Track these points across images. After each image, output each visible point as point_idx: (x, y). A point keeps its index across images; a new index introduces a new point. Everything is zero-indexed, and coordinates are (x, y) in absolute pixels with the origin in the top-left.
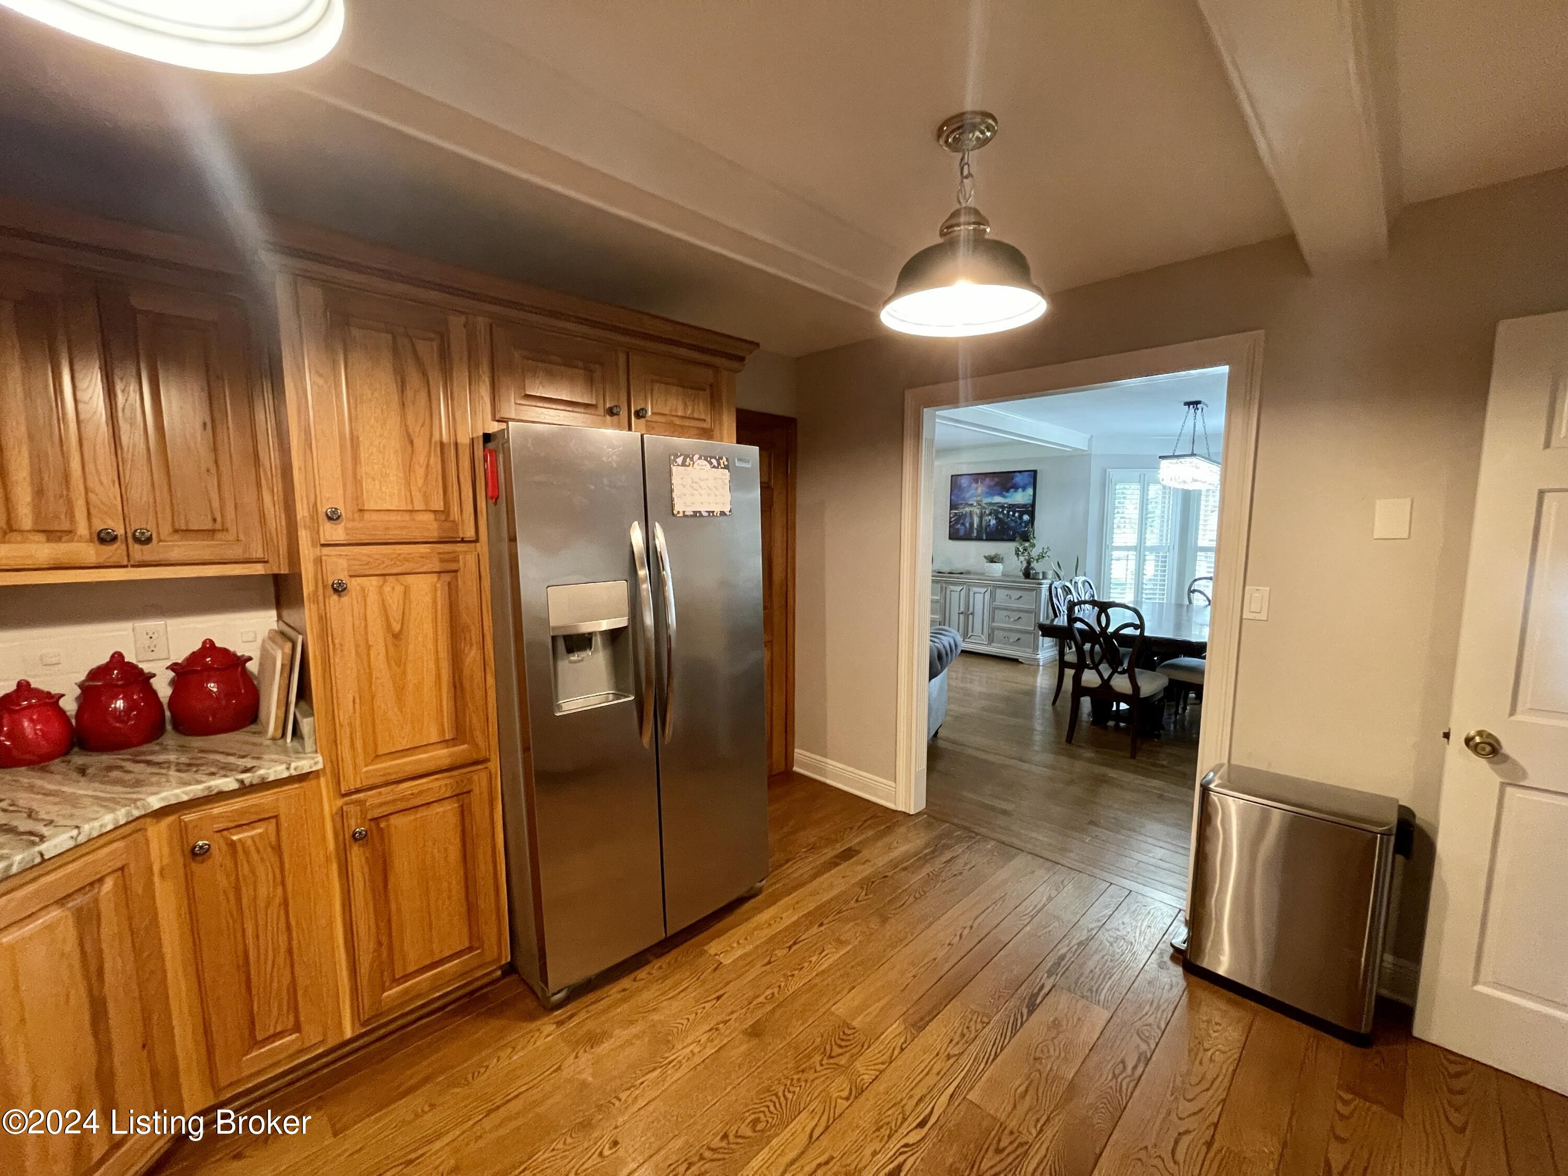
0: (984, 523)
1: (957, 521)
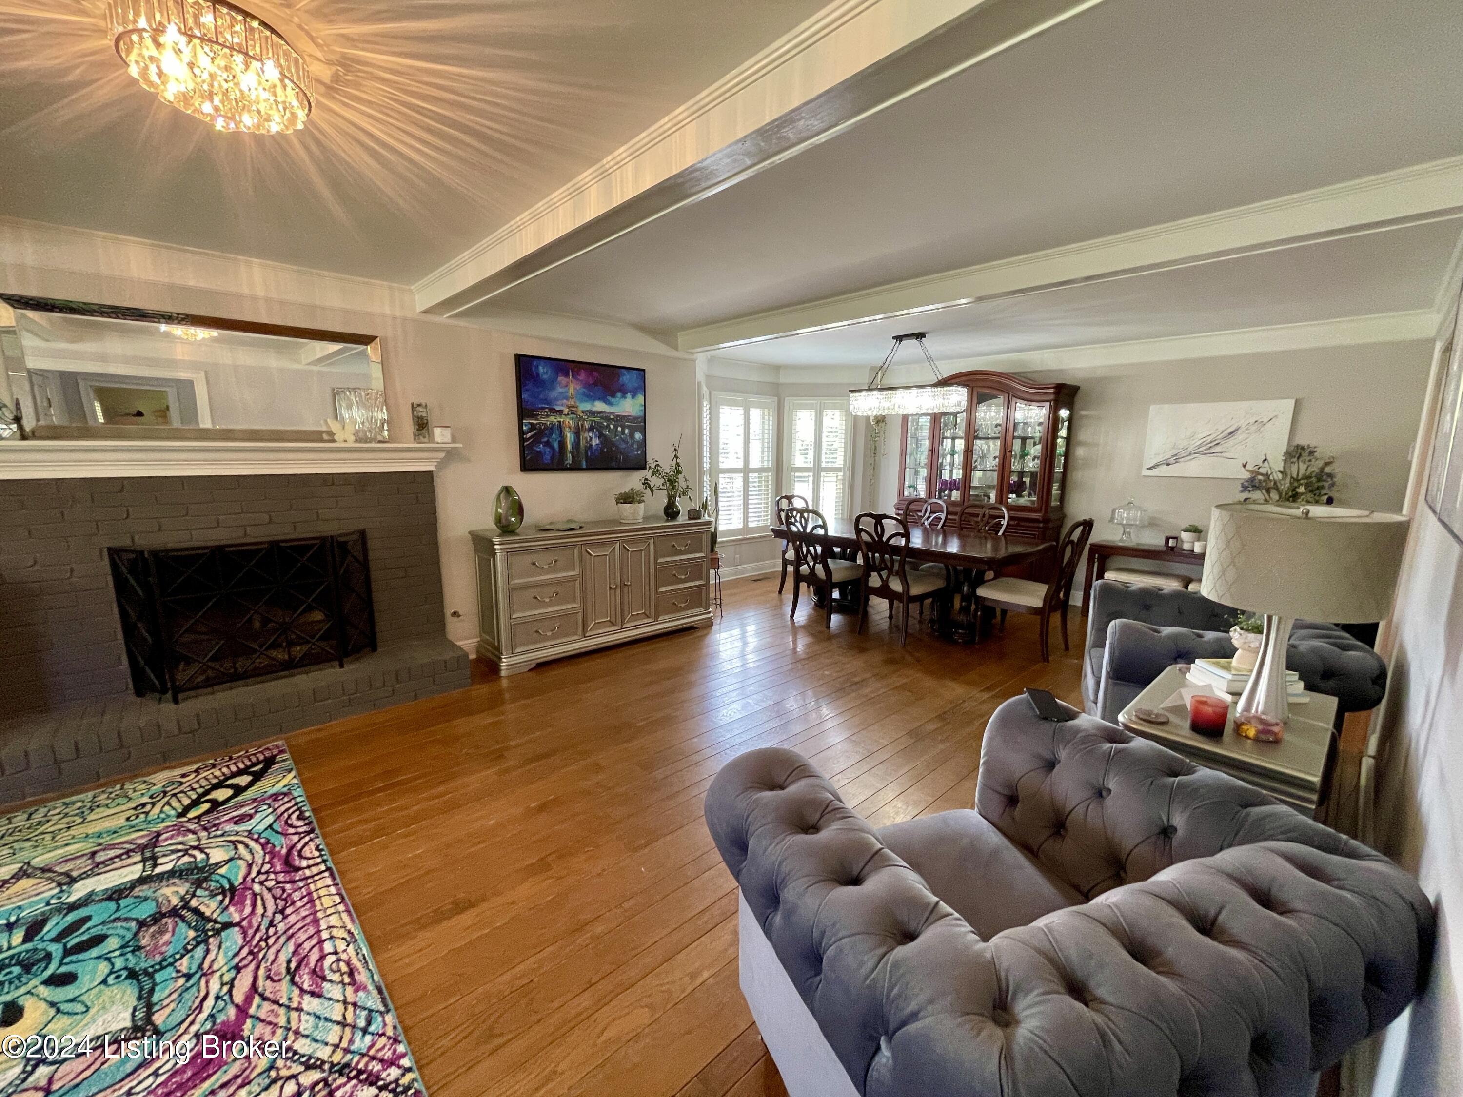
0: (582, 443)
1: (537, 439)
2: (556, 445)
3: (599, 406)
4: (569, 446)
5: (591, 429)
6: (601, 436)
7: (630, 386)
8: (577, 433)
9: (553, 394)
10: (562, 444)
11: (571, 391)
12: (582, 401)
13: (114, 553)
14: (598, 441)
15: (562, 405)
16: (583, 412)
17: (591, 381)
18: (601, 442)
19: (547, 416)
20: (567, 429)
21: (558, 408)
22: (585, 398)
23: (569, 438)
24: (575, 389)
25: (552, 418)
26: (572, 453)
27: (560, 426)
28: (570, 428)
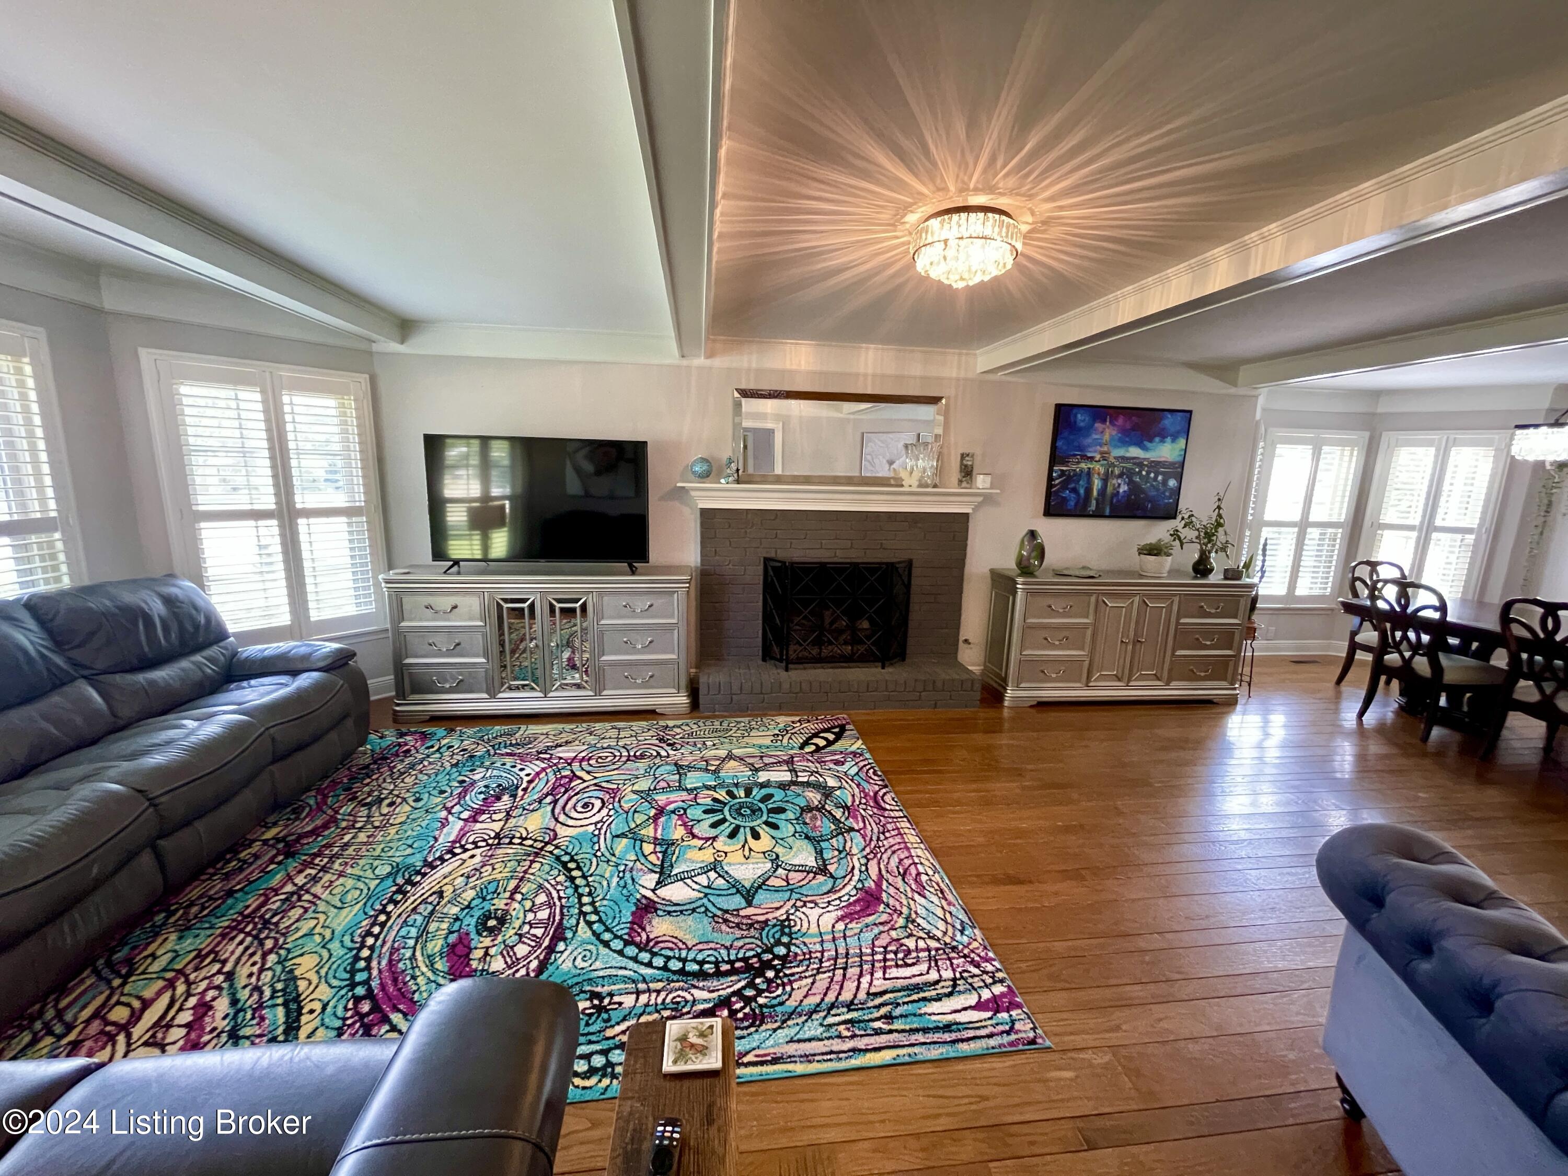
0: (1110, 489)
1: (1064, 485)
2: (1082, 491)
3: (1134, 452)
4: (1095, 493)
5: (1120, 476)
6: (1131, 483)
7: (1172, 430)
8: (1105, 481)
9: (1088, 441)
10: (1089, 490)
11: (1107, 437)
12: (1116, 447)
13: (767, 560)
14: (1126, 488)
15: (1095, 452)
16: (1115, 458)
17: (1128, 426)
18: (1129, 489)
19: (1078, 463)
20: (1096, 476)
21: (1089, 455)
22: (1119, 444)
23: (1097, 484)
24: (1111, 435)
25: (1083, 465)
26: (1097, 500)
27: (1089, 473)
28: (1099, 474)
